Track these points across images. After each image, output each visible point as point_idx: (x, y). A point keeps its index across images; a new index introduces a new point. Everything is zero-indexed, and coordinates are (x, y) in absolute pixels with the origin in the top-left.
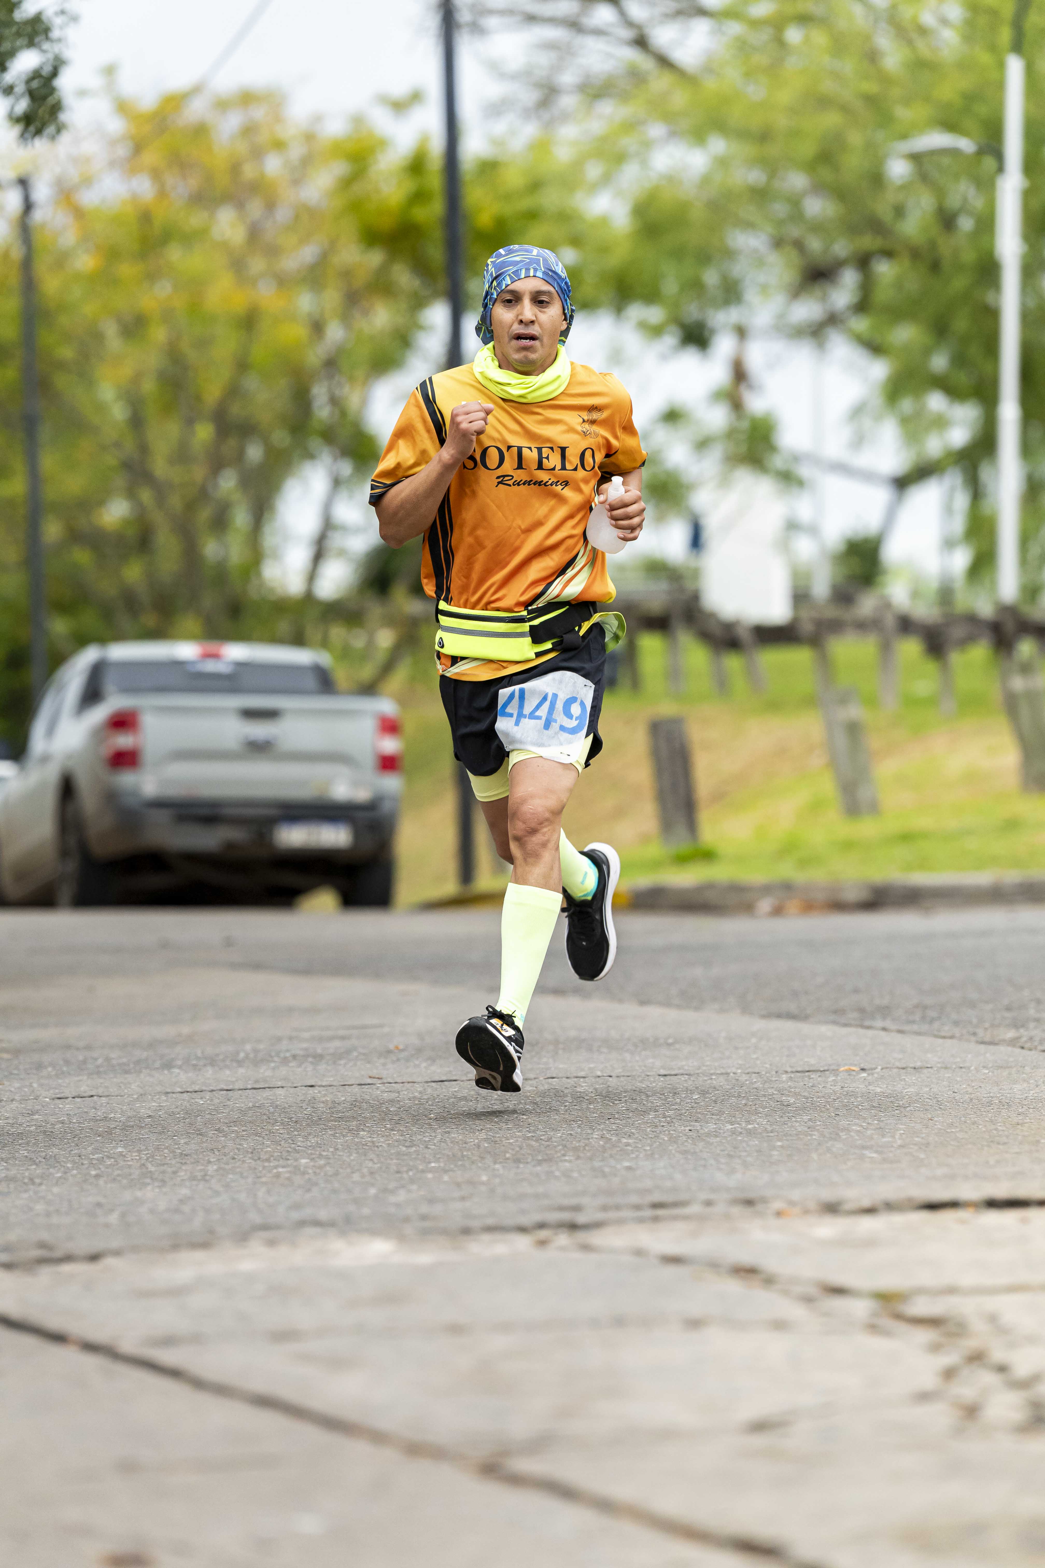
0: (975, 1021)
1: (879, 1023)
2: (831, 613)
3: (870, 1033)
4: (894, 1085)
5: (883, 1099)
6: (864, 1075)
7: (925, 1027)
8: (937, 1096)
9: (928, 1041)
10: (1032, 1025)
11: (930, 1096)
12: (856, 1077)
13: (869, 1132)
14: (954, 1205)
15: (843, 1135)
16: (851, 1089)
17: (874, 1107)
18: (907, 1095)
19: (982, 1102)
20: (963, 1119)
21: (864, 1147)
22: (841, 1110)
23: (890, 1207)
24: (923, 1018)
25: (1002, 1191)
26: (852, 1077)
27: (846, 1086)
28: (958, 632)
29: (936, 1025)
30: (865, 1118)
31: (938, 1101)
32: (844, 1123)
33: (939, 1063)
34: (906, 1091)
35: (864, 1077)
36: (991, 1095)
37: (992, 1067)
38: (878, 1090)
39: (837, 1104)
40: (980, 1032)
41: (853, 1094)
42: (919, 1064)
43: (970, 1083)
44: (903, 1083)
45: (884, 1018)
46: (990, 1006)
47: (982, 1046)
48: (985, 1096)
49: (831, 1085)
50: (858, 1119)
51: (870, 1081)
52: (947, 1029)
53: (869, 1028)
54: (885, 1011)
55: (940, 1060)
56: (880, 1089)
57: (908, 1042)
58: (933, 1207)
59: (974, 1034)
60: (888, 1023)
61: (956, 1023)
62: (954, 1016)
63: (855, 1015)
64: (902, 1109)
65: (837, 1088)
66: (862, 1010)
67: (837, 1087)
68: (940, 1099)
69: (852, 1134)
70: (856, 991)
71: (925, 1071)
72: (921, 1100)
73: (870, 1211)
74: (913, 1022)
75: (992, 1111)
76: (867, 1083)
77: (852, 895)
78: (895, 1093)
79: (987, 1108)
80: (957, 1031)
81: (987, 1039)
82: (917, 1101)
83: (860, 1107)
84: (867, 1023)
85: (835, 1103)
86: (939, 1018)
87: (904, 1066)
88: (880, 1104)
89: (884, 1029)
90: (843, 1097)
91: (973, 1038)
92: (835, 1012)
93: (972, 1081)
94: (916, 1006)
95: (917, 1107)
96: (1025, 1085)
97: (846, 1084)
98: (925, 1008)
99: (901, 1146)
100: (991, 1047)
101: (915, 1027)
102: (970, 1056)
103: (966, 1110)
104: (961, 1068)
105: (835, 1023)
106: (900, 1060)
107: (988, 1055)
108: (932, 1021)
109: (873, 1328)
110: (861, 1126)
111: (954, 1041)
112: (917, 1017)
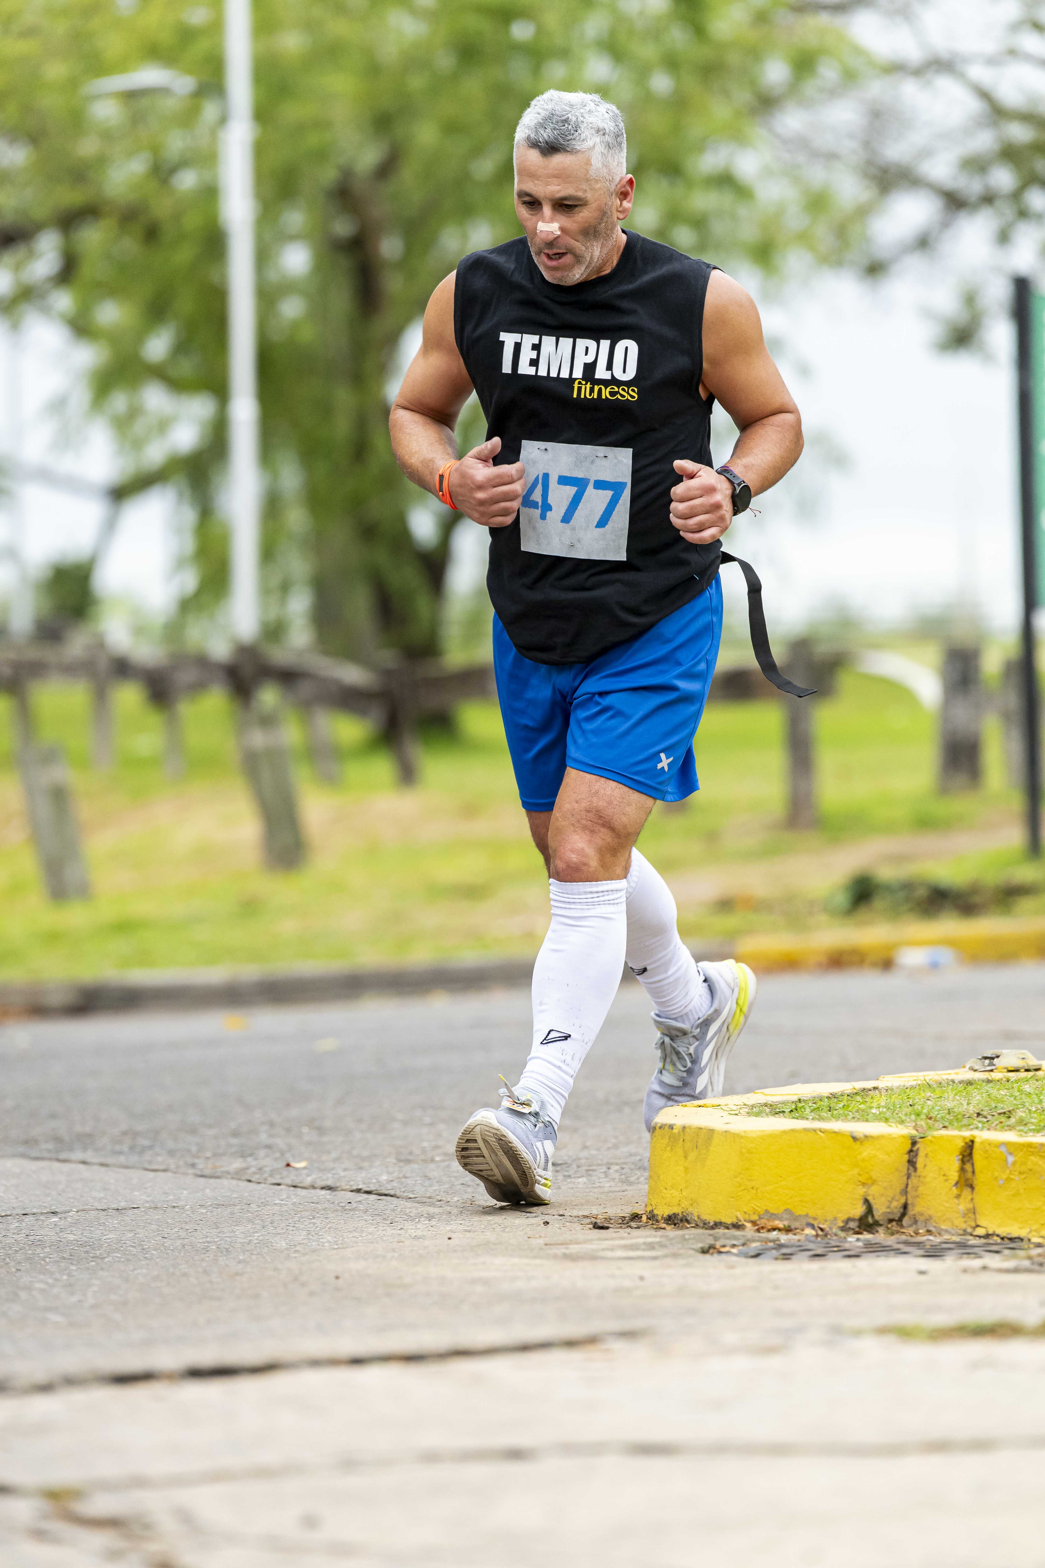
0: (194, 1149)
1: (79, 1155)
2: (33, 654)
3: (66, 1167)
4: (91, 1230)
5: (77, 1248)
6: (55, 1219)
7: (134, 1159)
8: (142, 1243)
9: (136, 1175)
10: (262, 1153)
11: (134, 1243)
12: (45, 1223)
13: (55, 1291)
14: (146, 1377)
15: (23, 1295)
16: (38, 1237)
17: (64, 1258)
18: (106, 1242)
19: (196, 1249)
20: (171, 1270)
21: (47, 1309)
22: (23, 1264)
23: (71, 1381)
24: (132, 1148)
25: (207, 1357)
26: (41, 1223)
27: (32, 1234)
28: (185, 677)
29: (147, 1156)
30: (52, 1273)
31: (144, 1249)
32: (26, 1279)
33: (147, 1202)
34: (105, 1237)
35: (54, 1222)
36: (208, 1239)
37: (211, 1205)
38: (71, 1237)
39: (19, 1257)
40: (201, 1164)
41: (41, 1244)
42: (123, 1204)
43: (183, 1225)
44: (101, 1228)
45: (85, 1149)
46: (211, 1132)
47: (202, 1180)
48: (200, 1241)
49: (14, 1234)
50: (44, 1274)
51: (62, 1227)
52: (161, 1160)
53: (64, 1161)
54: (86, 1140)
55: (148, 1199)
56: (74, 1237)
57: (111, 1176)
58: (123, 1379)
59: (193, 1165)
60: (89, 1156)
61: (171, 1153)
62: (170, 1144)
63: (50, 1146)
64: (99, 1261)
65: (21, 1237)
66: (58, 1140)
67: (21, 1235)
68: (145, 1247)
69: (35, 1293)
70: (53, 1116)
71: (131, 1212)
72: (122, 1249)
73: (46, 1388)
74: (121, 1153)
75: (207, 1259)
76: (58, 1230)
77: (56, 999)
78: (91, 1240)
79: (203, 1256)
80: (172, 1163)
81: (207, 1172)
82: (117, 1250)
83: (47, 1260)
84: (63, 1156)
85: (17, 1255)
86: (151, 1147)
87: (105, 1207)
88: (73, 1254)
89: (84, 1162)
90: (27, 1248)
91: (191, 1171)
92: (26, 1142)
93: (186, 1223)
94: (125, 1133)
95: (117, 1257)
96: (250, 1226)
97: (31, 1232)
98: (136, 1134)
99: (94, 1307)
100: (212, 1181)
101: (122, 1159)
102: (185, 1192)
103: (176, 1259)
104: (174, 1207)
105: (24, 1156)
106: (100, 1199)
107: (207, 1191)
108: (143, 1150)
109: (39, 1535)
110: (47, 1283)
111: (169, 1174)
112: (125, 1148)
